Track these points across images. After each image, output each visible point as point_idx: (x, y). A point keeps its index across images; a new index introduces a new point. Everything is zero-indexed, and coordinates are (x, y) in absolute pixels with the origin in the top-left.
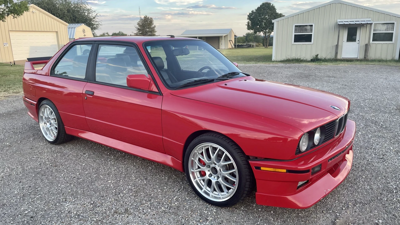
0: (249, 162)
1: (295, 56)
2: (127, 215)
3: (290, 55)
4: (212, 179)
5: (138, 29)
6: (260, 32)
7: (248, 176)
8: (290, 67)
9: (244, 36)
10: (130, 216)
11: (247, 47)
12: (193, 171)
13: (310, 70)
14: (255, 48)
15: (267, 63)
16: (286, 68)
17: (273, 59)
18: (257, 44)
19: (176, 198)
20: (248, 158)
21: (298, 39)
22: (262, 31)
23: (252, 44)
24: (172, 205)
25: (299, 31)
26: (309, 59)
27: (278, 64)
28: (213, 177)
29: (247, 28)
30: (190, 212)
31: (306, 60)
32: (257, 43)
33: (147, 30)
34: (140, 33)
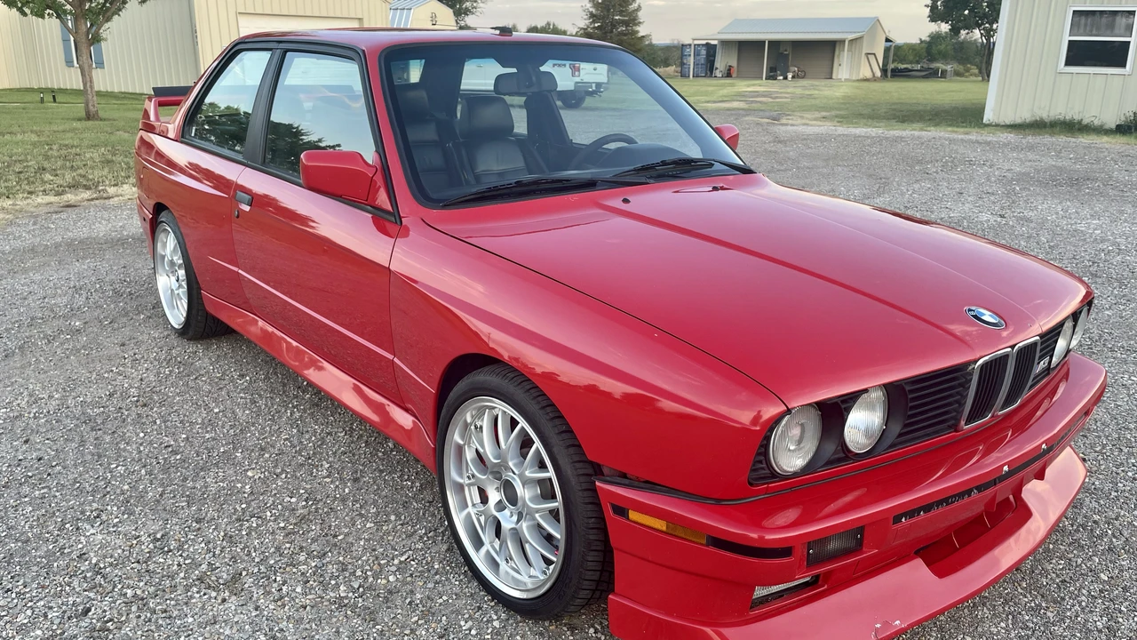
0: (597, 483)
1: (1063, 112)
2: (227, 594)
3: (1047, 108)
4: (505, 517)
5: (592, 15)
6: (969, 27)
7: (591, 531)
8: (1031, 148)
9: (922, 41)
10: (234, 598)
11: (924, 77)
12: (461, 481)
13: (1098, 161)
14: (951, 81)
15: (958, 130)
16: (1016, 148)
17: (988, 116)
18: (961, 68)
19: (403, 559)
20: (597, 470)
21: (1080, 54)
22: (979, 26)
23: (940, 65)
24: (379, 581)
25: (1085, 30)
26: (1111, 123)
27: (999, 134)
28: (507, 512)
29: (929, 16)
30: (416, 618)
31: (1101, 126)
32: (960, 63)
33: (617, 18)
34: (594, 28)
